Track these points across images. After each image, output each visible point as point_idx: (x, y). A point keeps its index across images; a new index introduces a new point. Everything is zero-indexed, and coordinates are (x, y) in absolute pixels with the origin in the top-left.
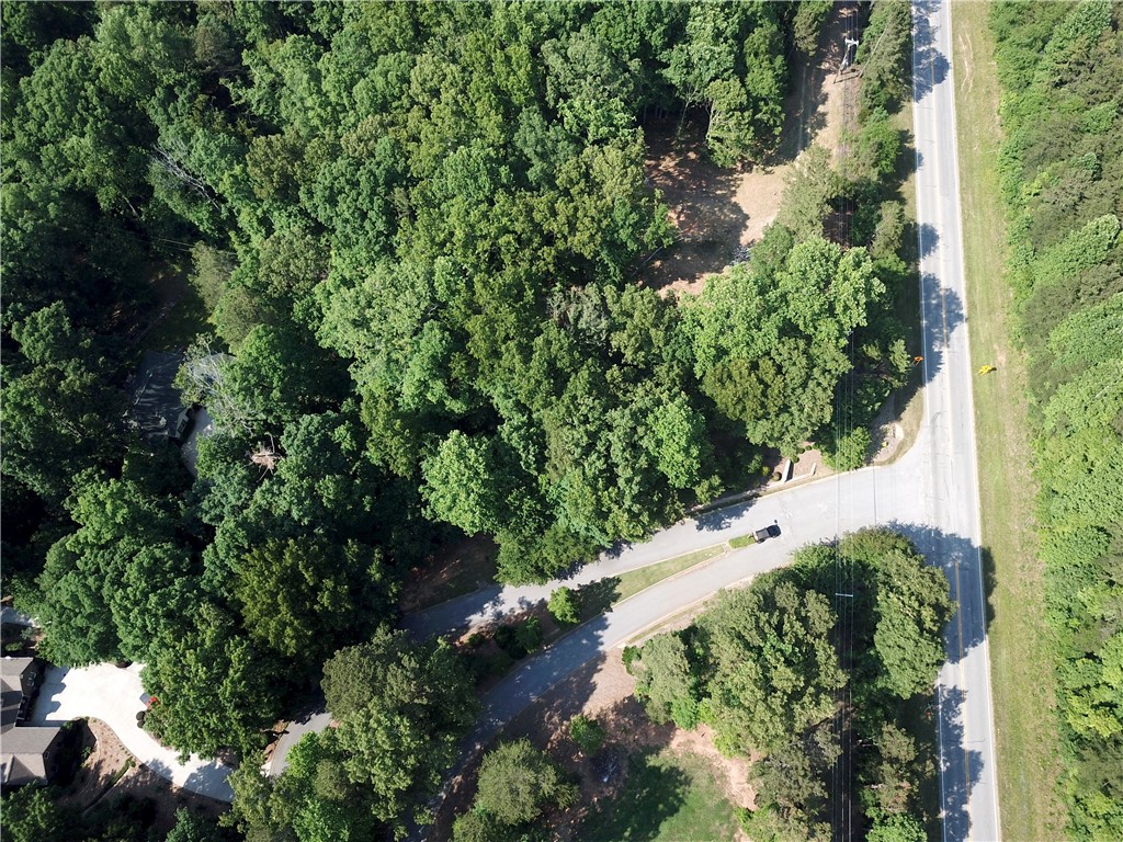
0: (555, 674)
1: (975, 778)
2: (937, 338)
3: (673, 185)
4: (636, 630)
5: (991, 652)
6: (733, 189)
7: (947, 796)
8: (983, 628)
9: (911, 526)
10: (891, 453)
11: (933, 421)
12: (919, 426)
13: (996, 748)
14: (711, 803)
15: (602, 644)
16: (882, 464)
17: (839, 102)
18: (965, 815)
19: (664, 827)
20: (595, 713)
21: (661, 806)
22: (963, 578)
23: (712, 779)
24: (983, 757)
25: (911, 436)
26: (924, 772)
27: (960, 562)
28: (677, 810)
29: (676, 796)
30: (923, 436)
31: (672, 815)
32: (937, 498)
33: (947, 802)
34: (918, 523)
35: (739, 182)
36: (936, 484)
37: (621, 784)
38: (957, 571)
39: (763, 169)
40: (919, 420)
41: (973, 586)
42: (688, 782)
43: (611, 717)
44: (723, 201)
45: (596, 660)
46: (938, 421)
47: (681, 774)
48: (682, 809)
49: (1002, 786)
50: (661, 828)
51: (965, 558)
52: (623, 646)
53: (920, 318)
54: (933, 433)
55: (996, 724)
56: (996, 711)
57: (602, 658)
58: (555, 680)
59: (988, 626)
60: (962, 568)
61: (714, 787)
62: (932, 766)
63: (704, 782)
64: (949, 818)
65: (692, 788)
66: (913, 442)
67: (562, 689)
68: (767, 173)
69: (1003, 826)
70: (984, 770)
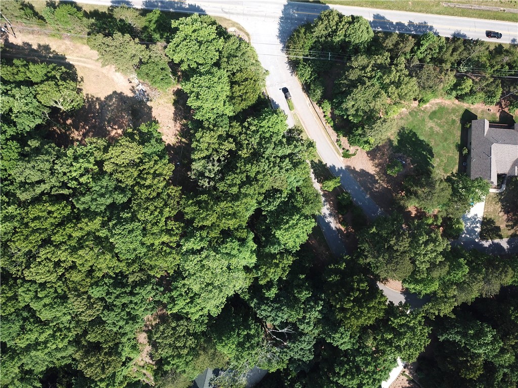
0: (356, 188)
1: (383, 18)
2: (181, 6)
3: (92, 132)
4: (334, 153)
5: (333, 4)
6: (95, 99)
7: (391, 30)
8: (323, 5)
9: (279, 29)
10: (244, 34)
11: (226, 13)
12: (229, 20)
13: (371, 8)
14: (411, 119)
15: (341, 168)
16: (249, 39)
17: (31, 36)
18: (397, 23)
19: (421, 138)
20: (374, 169)
21: (413, 139)
22: (302, 10)
23: (402, 118)
24: (375, 14)
25: (234, 24)
26: (383, 37)
27: (294, 11)
28: (415, 133)
29: (409, 133)
30: (234, 18)
31: (416, 135)
32: (265, 16)
33: (393, 30)
34: (278, 26)
35: (90, 96)
36: (258, 16)
37: (405, 156)
38: (299, 12)
39: (80, 82)
40: (225, 19)
41: (305, 7)
42: (403, 128)
43: (376, 161)
44: (104, 104)
45: (349, 170)
46: (227, 11)
47: (400, 131)
48: (414, 131)
49: (385, 8)
50: (422, 139)
51: (293, 8)
52: (342, 158)
53: (170, 12)
54: (232, 14)
55: (362, 6)
56: (357, 6)
57: (348, 167)
58: (359, 188)
59: (323, 3)
60: (297, 10)
61: (405, 118)
62: (380, 34)
63: (403, 121)
64: (399, 30)
65: (405, 126)
66: (237, 24)
67: (363, 184)
68: (82, 80)
69: (400, 10)
70: (380, 14)
